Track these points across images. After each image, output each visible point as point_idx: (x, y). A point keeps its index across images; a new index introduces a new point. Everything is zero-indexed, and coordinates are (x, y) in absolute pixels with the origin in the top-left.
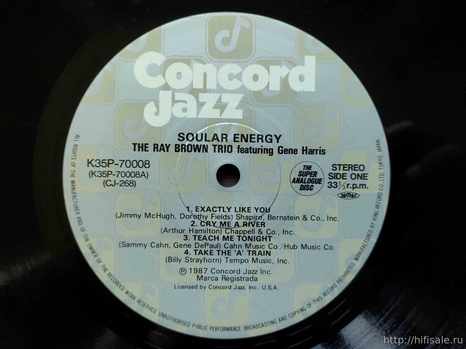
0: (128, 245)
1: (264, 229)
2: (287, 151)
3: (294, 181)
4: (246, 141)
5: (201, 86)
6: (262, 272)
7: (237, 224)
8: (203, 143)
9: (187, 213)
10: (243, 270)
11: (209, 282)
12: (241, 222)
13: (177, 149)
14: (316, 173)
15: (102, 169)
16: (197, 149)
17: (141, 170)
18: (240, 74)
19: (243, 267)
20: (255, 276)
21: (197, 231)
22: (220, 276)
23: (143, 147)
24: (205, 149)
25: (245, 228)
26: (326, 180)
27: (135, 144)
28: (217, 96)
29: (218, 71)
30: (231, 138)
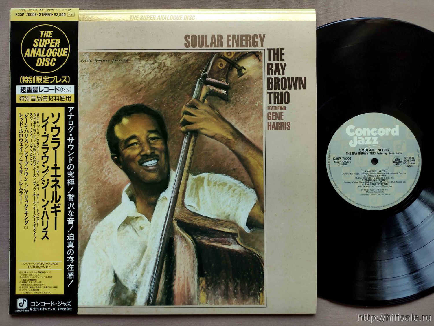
0: (346, 183)
1: (385, 177)
2: (391, 154)
3: (394, 162)
4: (379, 151)
5: (365, 135)
6: (385, 190)
7: (378, 176)
8: (367, 152)
9: (363, 173)
10: (380, 189)
11: (370, 193)
12: (379, 175)
13: (359, 154)
14: (400, 160)
15: (337, 160)
16: (365, 153)
17: (349, 160)
18: (377, 131)
19: (380, 188)
20: (383, 191)
21: (366, 178)
22: (373, 191)
23: (349, 154)
24: (368, 153)
25: (380, 177)
26: (403, 162)
27: (347, 153)
28: (370, 138)
29: (370, 130)
30: (375, 150)
